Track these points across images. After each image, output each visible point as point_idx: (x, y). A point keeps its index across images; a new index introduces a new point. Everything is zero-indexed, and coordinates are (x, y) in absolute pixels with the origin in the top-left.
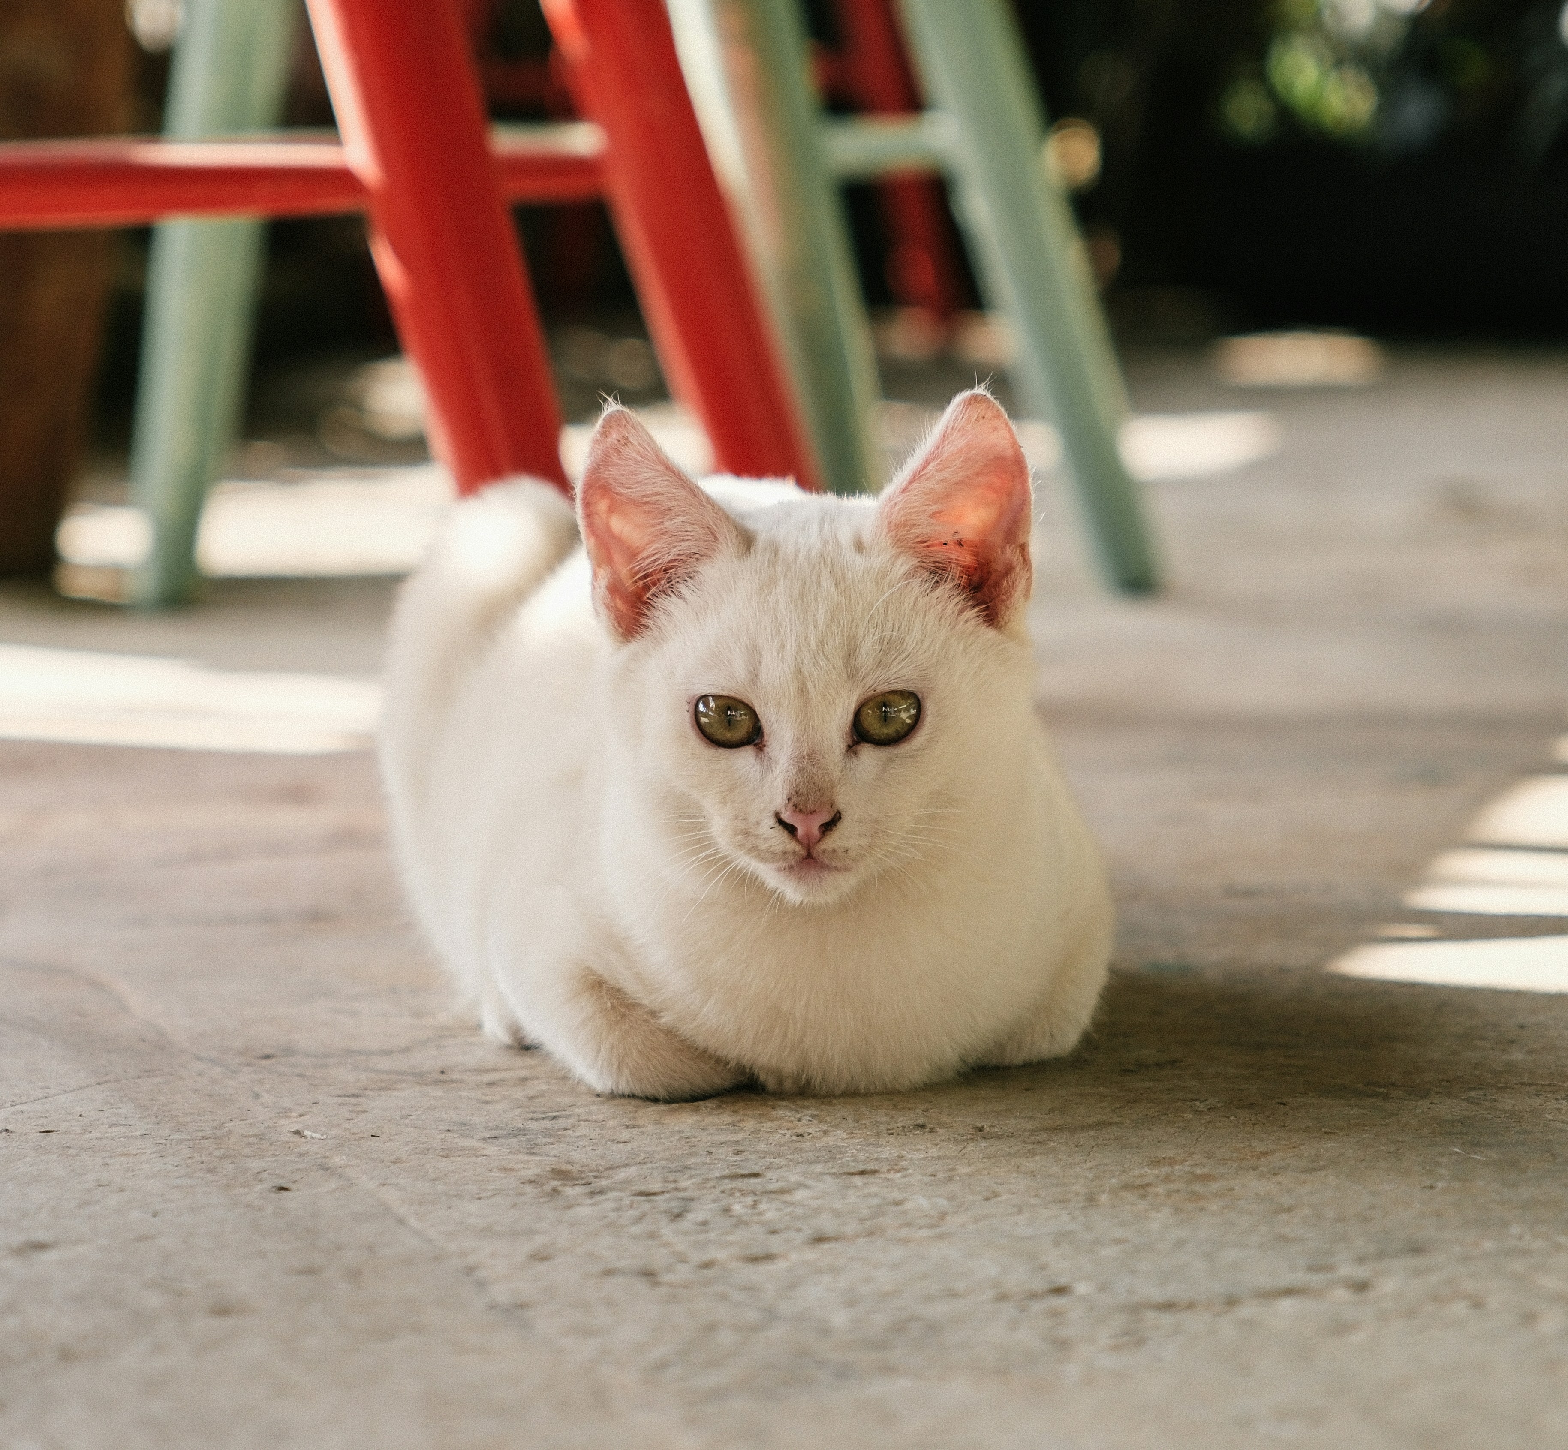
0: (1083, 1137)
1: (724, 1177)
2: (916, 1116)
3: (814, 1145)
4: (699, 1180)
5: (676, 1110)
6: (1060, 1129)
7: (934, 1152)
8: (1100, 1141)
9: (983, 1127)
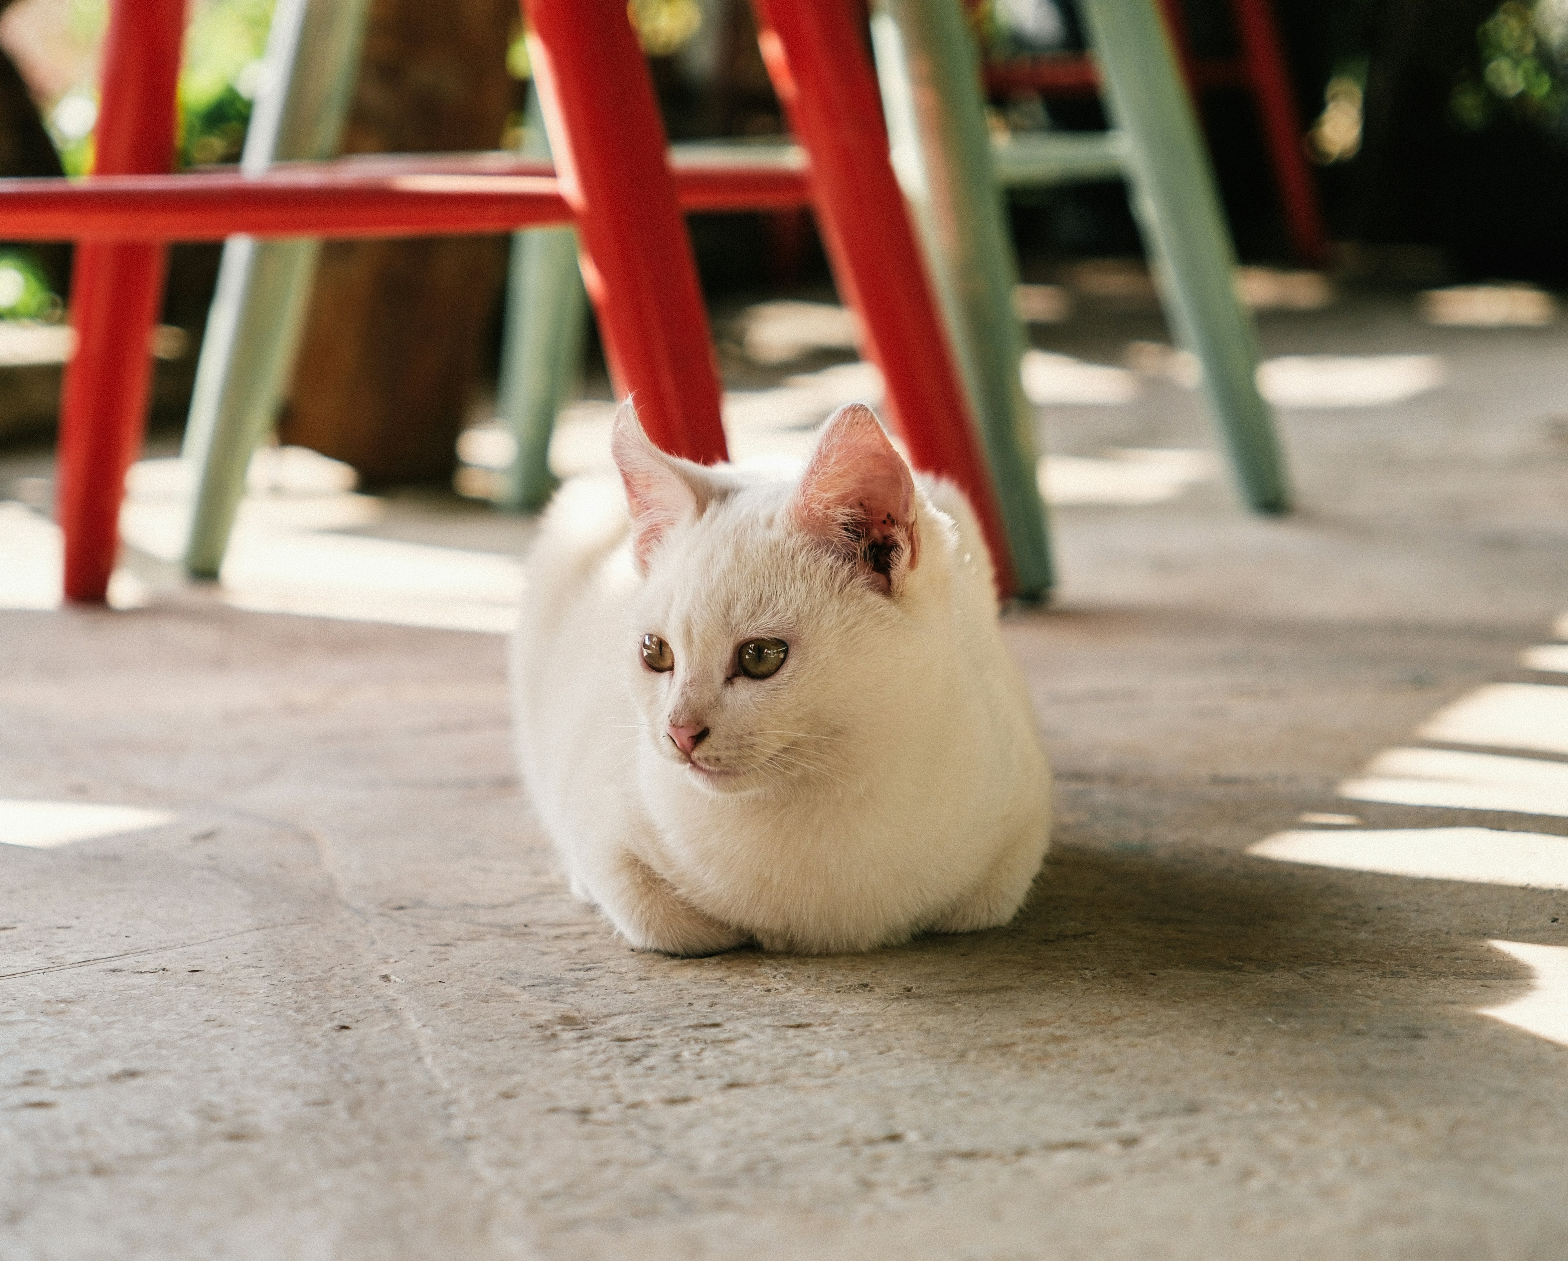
0: (985, 1001)
1: (690, 1027)
2: (864, 977)
3: (775, 999)
4: (668, 1028)
5: (685, 965)
6: (969, 992)
7: (864, 1009)
8: (996, 1004)
9: (912, 988)
